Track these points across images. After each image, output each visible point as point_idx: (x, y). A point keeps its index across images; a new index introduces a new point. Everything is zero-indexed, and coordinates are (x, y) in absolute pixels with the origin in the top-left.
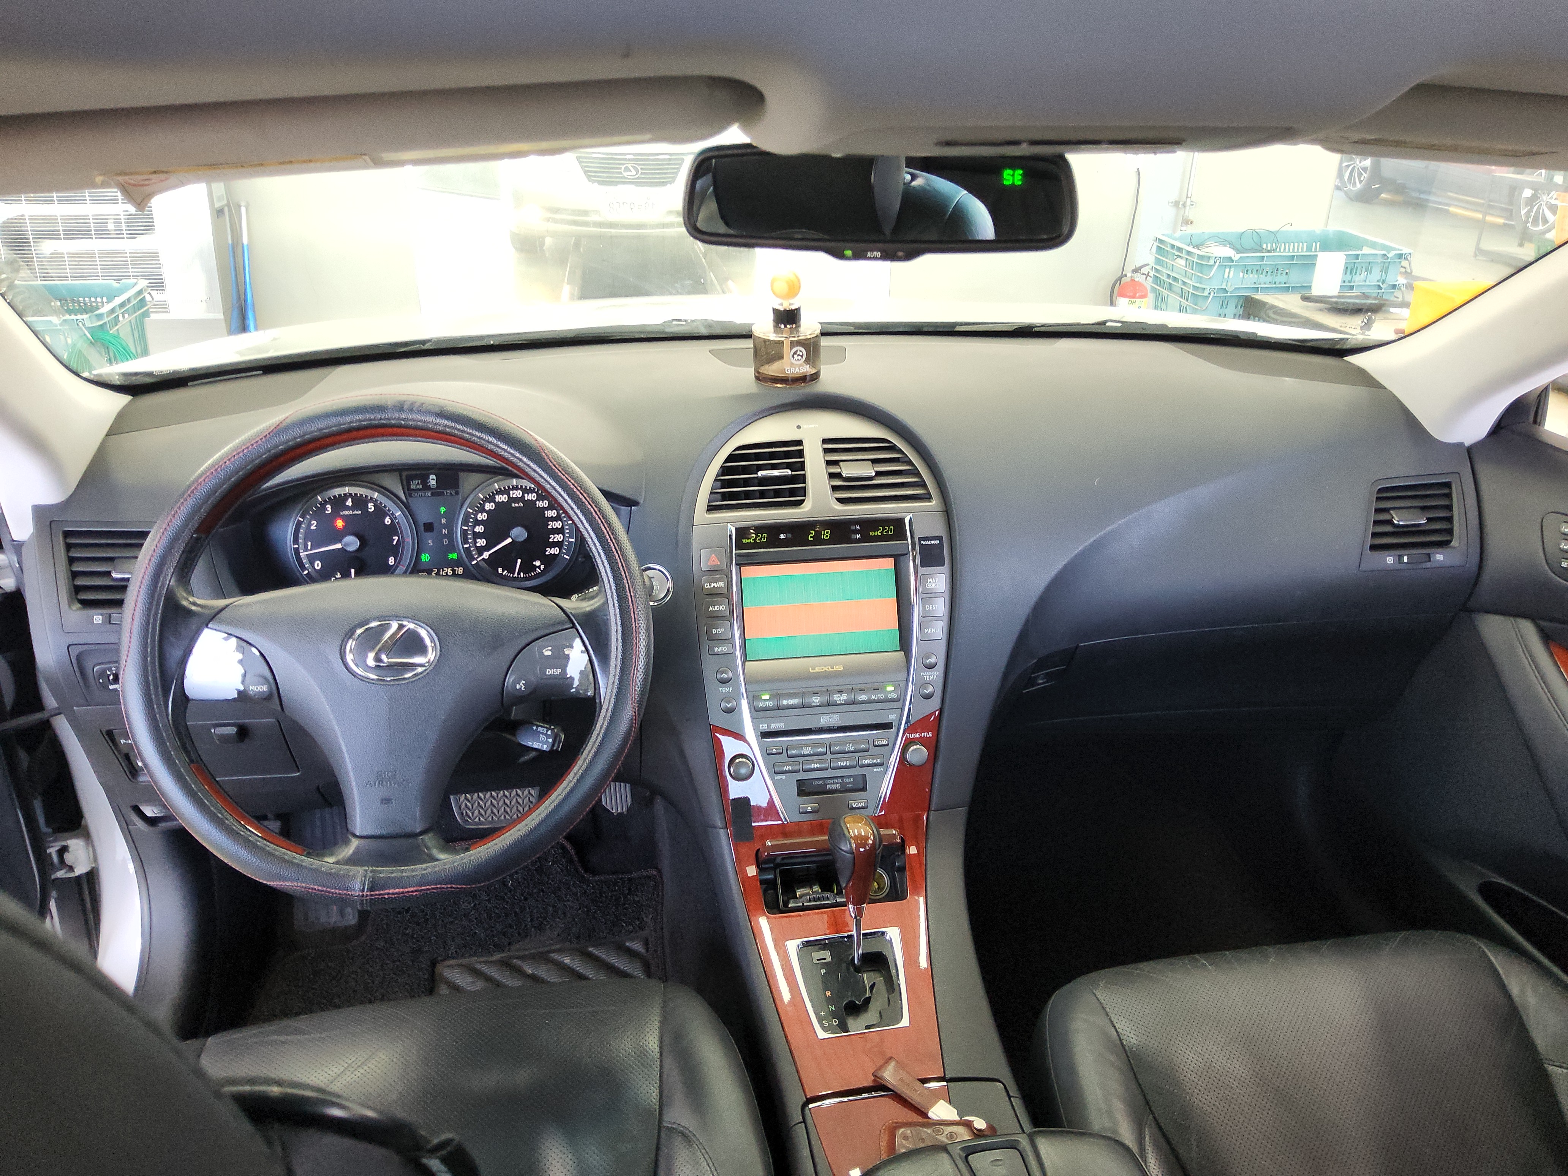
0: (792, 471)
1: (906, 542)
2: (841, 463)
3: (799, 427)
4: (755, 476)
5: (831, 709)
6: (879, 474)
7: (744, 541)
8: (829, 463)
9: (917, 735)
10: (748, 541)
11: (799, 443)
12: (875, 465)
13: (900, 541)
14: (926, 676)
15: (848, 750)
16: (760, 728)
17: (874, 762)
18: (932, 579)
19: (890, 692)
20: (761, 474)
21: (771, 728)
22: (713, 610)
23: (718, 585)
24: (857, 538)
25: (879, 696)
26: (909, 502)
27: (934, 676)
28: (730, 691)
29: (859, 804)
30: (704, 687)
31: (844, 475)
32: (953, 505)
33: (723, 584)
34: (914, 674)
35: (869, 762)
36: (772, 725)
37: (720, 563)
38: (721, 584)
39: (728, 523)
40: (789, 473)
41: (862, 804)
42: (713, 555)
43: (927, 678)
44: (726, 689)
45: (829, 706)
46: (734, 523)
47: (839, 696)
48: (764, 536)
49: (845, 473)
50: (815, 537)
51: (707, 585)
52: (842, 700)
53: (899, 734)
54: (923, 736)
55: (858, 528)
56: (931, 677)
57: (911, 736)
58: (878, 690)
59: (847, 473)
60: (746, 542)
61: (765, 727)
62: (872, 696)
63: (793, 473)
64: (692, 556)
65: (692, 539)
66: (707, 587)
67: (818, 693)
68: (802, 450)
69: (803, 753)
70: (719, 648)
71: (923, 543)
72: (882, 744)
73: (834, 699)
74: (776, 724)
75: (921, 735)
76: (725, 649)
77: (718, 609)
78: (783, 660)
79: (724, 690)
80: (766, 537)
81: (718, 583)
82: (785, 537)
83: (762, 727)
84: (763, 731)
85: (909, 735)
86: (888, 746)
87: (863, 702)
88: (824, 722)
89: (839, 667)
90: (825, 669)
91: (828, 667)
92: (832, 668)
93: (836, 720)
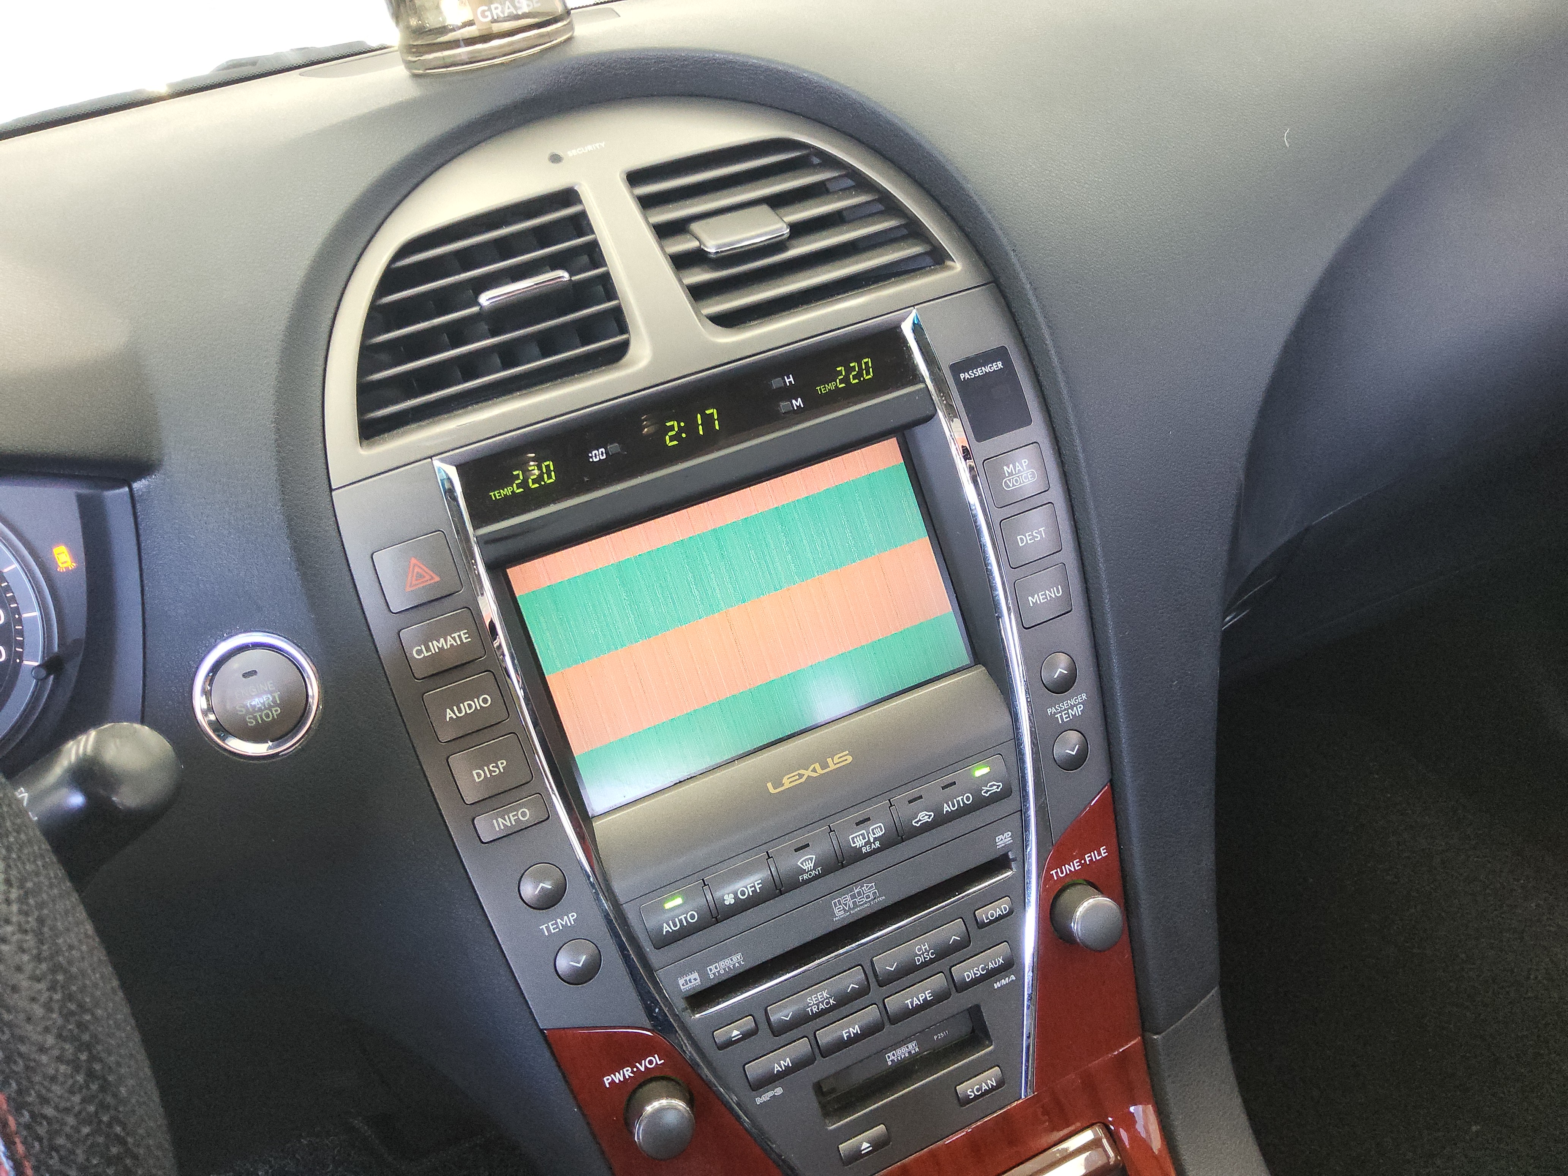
0: (572, 274)
1: (922, 386)
2: (695, 227)
3: (556, 159)
4: (475, 309)
5: (850, 872)
6: (799, 230)
7: (495, 495)
8: (664, 231)
9: (1075, 866)
10: (507, 491)
11: (568, 196)
12: (782, 211)
13: (904, 386)
14: (1060, 712)
15: (921, 959)
16: (682, 987)
17: (991, 966)
18: (1011, 466)
19: (985, 779)
20: (487, 300)
21: (712, 977)
22: (455, 717)
23: (449, 643)
24: (796, 408)
25: (960, 798)
26: (895, 284)
27: (1075, 705)
28: (573, 923)
29: (983, 1084)
30: (496, 936)
31: (709, 253)
32: (1014, 260)
33: (465, 634)
34: (1029, 717)
35: (978, 970)
36: (711, 970)
37: (437, 579)
38: (459, 636)
39: (431, 457)
40: (561, 280)
41: (989, 1081)
42: (414, 561)
43: (1061, 716)
44: (559, 920)
45: (843, 866)
46: (451, 453)
47: (863, 835)
48: (548, 467)
49: (711, 247)
50: (684, 435)
51: (419, 652)
52: (872, 841)
53: (1030, 878)
54: (1088, 863)
55: (790, 382)
56: (1070, 711)
57: (1062, 873)
58: (954, 783)
59: (719, 247)
60: (501, 495)
61: (694, 982)
62: (945, 805)
63: (573, 278)
64: (353, 578)
65: (339, 531)
66: (423, 655)
67: (808, 845)
68: (583, 215)
69: (812, 1010)
70: (506, 817)
71: (964, 378)
72: (996, 915)
73: (853, 845)
74: (721, 963)
75: (1083, 862)
76: (525, 814)
77: (468, 712)
78: (692, 785)
79: (552, 925)
80: (552, 468)
81: (449, 637)
82: (604, 455)
83: (687, 984)
84: (691, 993)
85: (1057, 873)
86: (1013, 915)
87: (927, 828)
88: (842, 912)
89: (841, 757)
90: (807, 773)
91: (813, 766)
92: (824, 766)
93: (872, 897)
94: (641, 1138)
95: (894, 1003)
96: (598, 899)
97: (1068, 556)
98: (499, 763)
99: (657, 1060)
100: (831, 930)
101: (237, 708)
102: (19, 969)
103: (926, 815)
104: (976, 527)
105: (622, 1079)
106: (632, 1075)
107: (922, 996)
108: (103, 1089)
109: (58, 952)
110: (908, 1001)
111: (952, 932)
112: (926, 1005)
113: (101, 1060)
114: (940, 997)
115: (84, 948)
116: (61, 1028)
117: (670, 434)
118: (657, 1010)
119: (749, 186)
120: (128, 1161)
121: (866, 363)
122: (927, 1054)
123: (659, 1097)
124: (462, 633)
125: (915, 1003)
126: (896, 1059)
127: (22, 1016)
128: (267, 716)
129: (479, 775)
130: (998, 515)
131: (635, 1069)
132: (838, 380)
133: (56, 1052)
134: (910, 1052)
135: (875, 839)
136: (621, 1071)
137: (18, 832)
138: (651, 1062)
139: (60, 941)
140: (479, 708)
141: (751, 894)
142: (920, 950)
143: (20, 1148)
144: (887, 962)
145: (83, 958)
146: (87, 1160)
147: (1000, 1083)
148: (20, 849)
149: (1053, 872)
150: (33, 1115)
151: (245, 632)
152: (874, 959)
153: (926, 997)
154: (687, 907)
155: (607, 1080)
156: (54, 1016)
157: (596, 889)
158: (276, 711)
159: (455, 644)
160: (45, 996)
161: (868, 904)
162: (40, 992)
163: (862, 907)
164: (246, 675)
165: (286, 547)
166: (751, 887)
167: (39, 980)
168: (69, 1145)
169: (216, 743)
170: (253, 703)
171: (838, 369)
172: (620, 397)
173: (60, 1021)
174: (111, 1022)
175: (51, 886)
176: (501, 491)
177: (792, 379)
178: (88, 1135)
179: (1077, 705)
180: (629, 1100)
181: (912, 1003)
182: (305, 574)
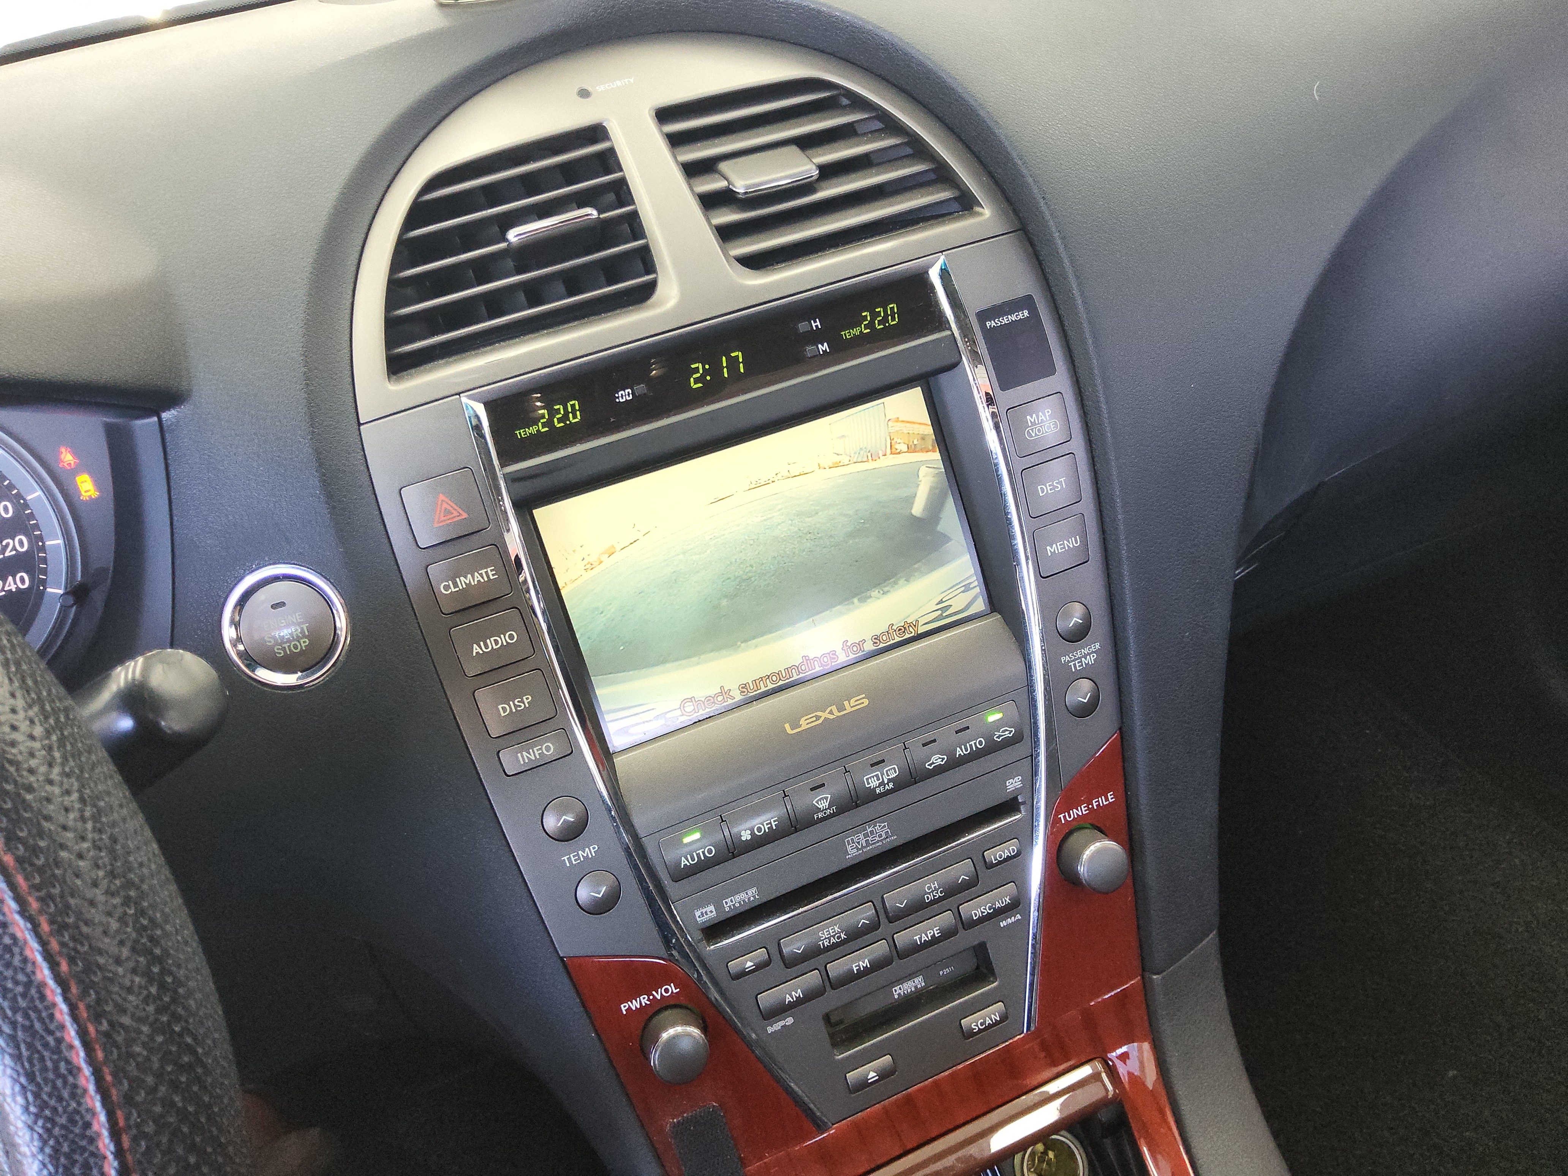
0: (600, 212)
1: (948, 333)
2: (723, 166)
3: (584, 94)
4: (503, 245)
5: (865, 812)
6: (828, 172)
7: (521, 433)
8: (692, 170)
9: (1083, 810)
10: (533, 430)
11: (597, 133)
12: (810, 152)
13: (932, 332)
14: (1073, 661)
15: (929, 898)
16: (698, 919)
17: (998, 905)
18: (1034, 415)
19: (998, 725)
20: (515, 236)
21: (727, 909)
22: (481, 652)
23: (476, 580)
24: (821, 353)
25: (972, 743)
26: (924, 229)
27: (1089, 654)
28: (594, 855)
29: (987, 1018)
30: (519, 867)
31: (738, 193)
32: (1044, 208)
33: (491, 571)
34: (1043, 665)
35: (985, 909)
36: (726, 903)
37: (465, 515)
38: (486, 573)
39: (459, 394)
40: (589, 217)
41: (993, 1016)
42: (442, 497)
43: (1075, 665)
44: (580, 852)
45: (857, 806)
46: (479, 390)
47: (877, 776)
48: (573, 406)
49: (740, 187)
50: (708, 378)
51: (447, 588)
52: (886, 782)
53: (1038, 821)
54: (1095, 808)
55: (817, 326)
56: (1083, 659)
57: (1070, 817)
58: (968, 728)
59: (748, 187)
60: (526, 434)
61: (710, 914)
62: (958, 749)
63: (601, 216)
64: (381, 513)
65: (367, 466)
66: (450, 591)
67: (823, 785)
68: (611, 151)
69: (823, 944)
70: (531, 750)
71: (990, 326)
72: (1004, 856)
73: (867, 786)
74: (737, 897)
75: (1090, 806)
76: (547, 749)
77: (495, 647)
78: (711, 724)
79: (574, 856)
80: (577, 408)
81: (476, 574)
82: (631, 395)
83: (703, 916)
84: (707, 925)
85: (1065, 817)
86: (1020, 857)
87: (939, 770)
88: (855, 850)
89: (858, 700)
90: (824, 715)
91: (829, 709)
92: (841, 708)
93: (884, 836)
94: (657, 1062)
95: (902, 938)
96: (619, 831)
97: (1087, 506)
98: (524, 698)
99: (672, 989)
100: (844, 867)
101: (266, 639)
102: (95, 884)
103: (940, 758)
104: (998, 476)
105: (638, 1007)
106: (648, 1003)
107: (930, 933)
108: (174, 1000)
109: (130, 869)
110: (917, 937)
111: (961, 871)
112: (934, 941)
113: (170, 973)
114: (947, 934)
115: (153, 866)
116: (136, 941)
117: (695, 376)
118: (674, 941)
119: (780, 125)
120: (200, 1070)
121: (892, 309)
122: (933, 989)
123: (673, 1025)
124: (489, 569)
125: (923, 939)
126: (902, 994)
127: (99, 930)
128: (296, 647)
129: (504, 709)
130: (1019, 464)
131: (651, 997)
132: (863, 326)
133: (131, 964)
134: (916, 987)
135: (889, 780)
136: (638, 999)
137: (89, 752)
138: (667, 991)
139: (131, 859)
140: (505, 644)
141: (767, 831)
142: (929, 888)
143: (100, 1055)
144: (897, 899)
145: (152, 876)
146: (162, 1067)
147: (1004, 1018)
148: (92, 769)
149: (1061, 816)
150: (111, 1024)
151: (274, 564)
152: (885, 896)
153: (934, 934)
154: (705, 842)
155: (624, 1008)
156: (129, 930)
157: (616, 822)
158: (304, 642)
159: (482, 581)
160: (120, 911)
161: (880, 843)
162: (115, 907)
163: (874, 846)
164: (274, 606)
165: (314, 481)
166: (767, 824)
167: (113, 895)
168: (145, 1053)
169: (243, 671)
170: (282, 634)
171: (863, 314)
172: (647, 338)
173: (134, 935)
174: (179, 938)
175: (121, 806)
176: (527, 429)
177: (818, 323)
178: (161, 1044)
179: (1091, 653)
180: (645, 1028)
181: (920, 939)
182: (334, 508)
